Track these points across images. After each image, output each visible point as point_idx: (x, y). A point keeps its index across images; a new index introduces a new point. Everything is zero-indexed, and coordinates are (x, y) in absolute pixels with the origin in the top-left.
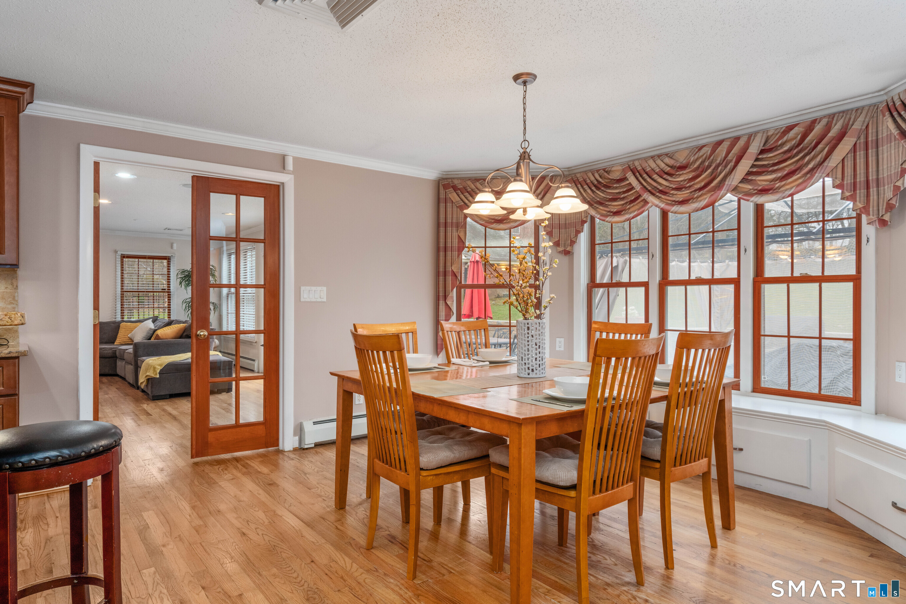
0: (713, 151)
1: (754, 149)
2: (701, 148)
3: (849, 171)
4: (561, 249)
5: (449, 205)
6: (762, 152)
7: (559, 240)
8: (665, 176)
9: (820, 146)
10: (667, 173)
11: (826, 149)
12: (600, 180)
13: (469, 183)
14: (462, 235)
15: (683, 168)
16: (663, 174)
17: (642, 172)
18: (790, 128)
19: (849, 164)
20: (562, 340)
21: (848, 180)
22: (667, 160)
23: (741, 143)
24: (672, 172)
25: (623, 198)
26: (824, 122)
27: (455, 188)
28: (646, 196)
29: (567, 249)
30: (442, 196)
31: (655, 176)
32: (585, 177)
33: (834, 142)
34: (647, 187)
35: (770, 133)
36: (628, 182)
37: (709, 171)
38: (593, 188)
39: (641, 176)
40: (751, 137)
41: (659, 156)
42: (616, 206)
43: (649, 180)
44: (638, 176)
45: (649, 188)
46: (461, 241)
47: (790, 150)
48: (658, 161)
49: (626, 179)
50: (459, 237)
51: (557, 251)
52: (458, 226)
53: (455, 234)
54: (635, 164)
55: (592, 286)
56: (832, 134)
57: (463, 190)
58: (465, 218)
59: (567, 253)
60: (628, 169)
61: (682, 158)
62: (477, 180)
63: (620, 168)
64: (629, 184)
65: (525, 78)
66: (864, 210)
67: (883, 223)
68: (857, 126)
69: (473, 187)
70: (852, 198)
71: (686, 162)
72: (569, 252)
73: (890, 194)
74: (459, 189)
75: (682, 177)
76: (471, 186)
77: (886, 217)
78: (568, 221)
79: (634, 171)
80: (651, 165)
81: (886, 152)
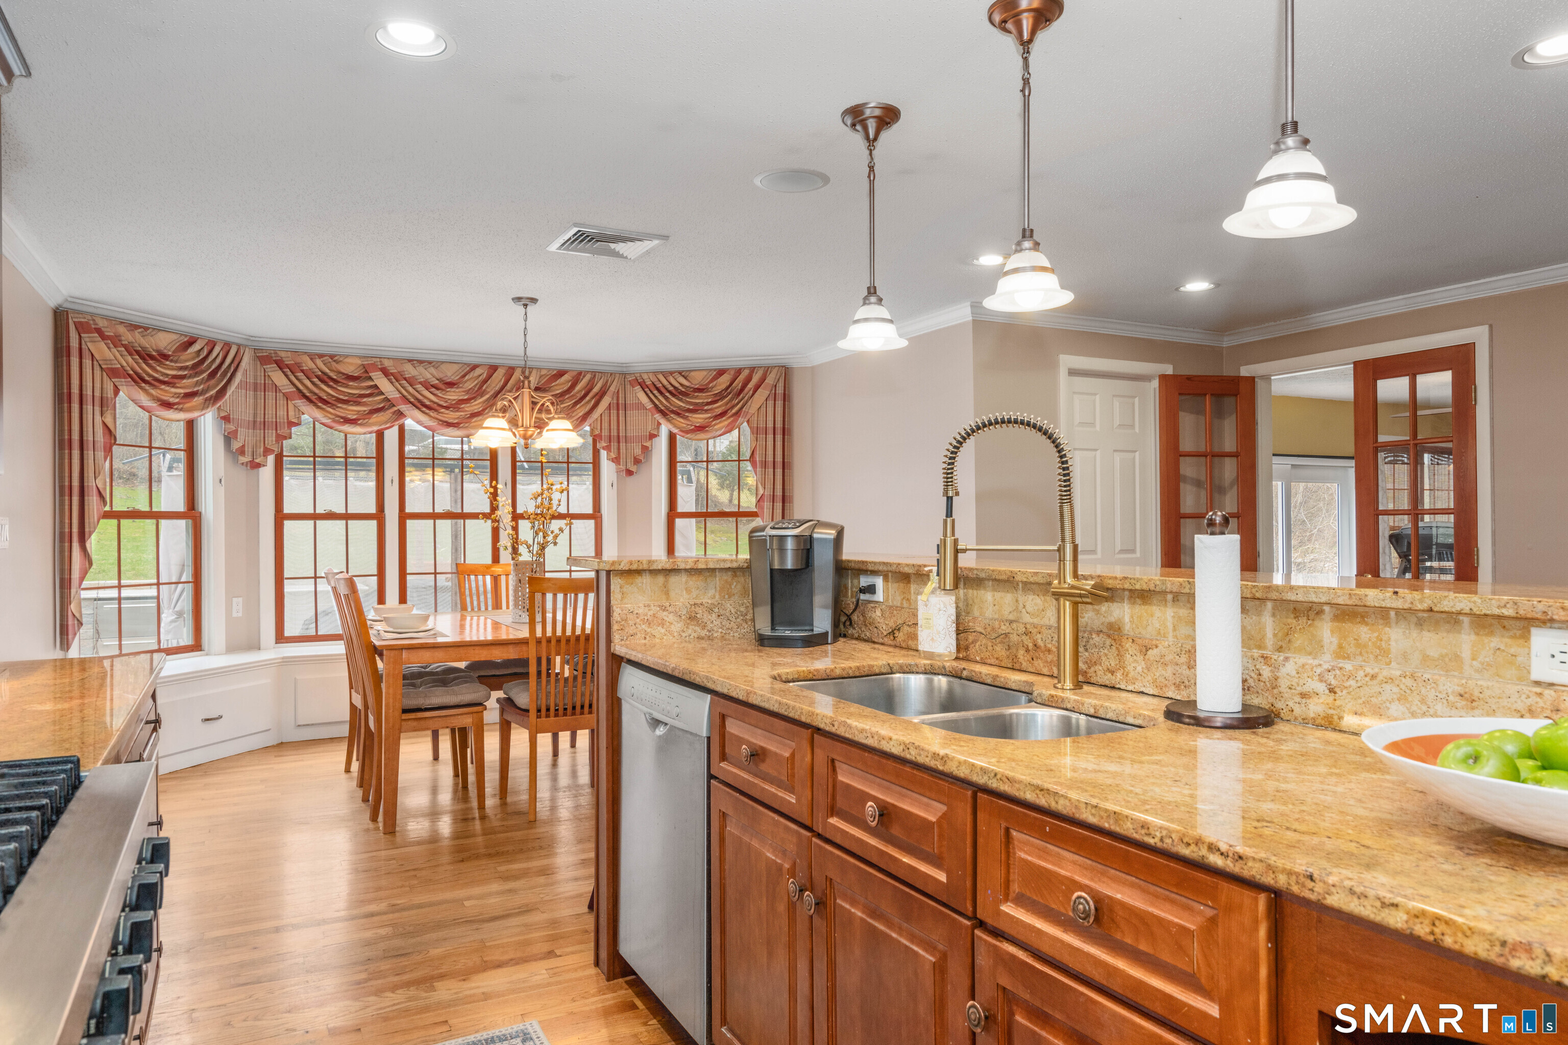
0: (490, 376)
2: (474, 367)
3: (605, 425)
4: (246, 459)
5: (87, 362)
7: (243, 446)
8: (433, 390)
9: (588, 398)
10: (433, 386)
11: (593, 402)
12: (327, 371)
13: (121, 330)
14: (109, 420)
15: (451, 384)
16: (427, 385)
17: (399, 377)
18: (561, 374)
19: (606, 418)
20: (240, 599)
21: (604, 434)
22: (432, 370)
24: (441, 385)
25: (364, 404)
26: (588, 377)
27: (99, 331)
28: (403, 408)
29: (257, 461)
30: (74, 342)
31: (419, 387)
32: (298, 360)
33: (597, 397)
34: (409, 397)
35: (544, 372)
36: (371, 383)
37: (487, 396)
38: (315, 380)
39: (397, 381)
41: (421, 362)
42: (352, 411)
43: (410, 389)
44: (394, 380)
45: (412, 400)
46: (109, 432)
47: (562, 394)
48: (421, 369)
49: (370, 378)
50: (104, 424)
51: (236, 461)
52: (105, 404)
53: (98, 418)
54: (387, 363)
55: (280, 517)
56: (596, 390)
57: (115, 341)
58: (117, 391)
59: (255, 466)
60: (374, 367)
61: (450, 373)
62: (133, 327)
63: (359, 362)
64: (376, 387)
65: (527, 302)
66: (616, 460)
67: (630, 473)
68: (612, 389)
69: (131, 339)
70: (608, 448)
71: (455, 378)
72: (258, 466)
73: (638, 451)
74: (108, 338)
75: (453, 395)
76: (128, 337)
77: (633, 468)
78: (260, 419)
79: (385, 372)
80: (410, 371)
81: (634, 417)
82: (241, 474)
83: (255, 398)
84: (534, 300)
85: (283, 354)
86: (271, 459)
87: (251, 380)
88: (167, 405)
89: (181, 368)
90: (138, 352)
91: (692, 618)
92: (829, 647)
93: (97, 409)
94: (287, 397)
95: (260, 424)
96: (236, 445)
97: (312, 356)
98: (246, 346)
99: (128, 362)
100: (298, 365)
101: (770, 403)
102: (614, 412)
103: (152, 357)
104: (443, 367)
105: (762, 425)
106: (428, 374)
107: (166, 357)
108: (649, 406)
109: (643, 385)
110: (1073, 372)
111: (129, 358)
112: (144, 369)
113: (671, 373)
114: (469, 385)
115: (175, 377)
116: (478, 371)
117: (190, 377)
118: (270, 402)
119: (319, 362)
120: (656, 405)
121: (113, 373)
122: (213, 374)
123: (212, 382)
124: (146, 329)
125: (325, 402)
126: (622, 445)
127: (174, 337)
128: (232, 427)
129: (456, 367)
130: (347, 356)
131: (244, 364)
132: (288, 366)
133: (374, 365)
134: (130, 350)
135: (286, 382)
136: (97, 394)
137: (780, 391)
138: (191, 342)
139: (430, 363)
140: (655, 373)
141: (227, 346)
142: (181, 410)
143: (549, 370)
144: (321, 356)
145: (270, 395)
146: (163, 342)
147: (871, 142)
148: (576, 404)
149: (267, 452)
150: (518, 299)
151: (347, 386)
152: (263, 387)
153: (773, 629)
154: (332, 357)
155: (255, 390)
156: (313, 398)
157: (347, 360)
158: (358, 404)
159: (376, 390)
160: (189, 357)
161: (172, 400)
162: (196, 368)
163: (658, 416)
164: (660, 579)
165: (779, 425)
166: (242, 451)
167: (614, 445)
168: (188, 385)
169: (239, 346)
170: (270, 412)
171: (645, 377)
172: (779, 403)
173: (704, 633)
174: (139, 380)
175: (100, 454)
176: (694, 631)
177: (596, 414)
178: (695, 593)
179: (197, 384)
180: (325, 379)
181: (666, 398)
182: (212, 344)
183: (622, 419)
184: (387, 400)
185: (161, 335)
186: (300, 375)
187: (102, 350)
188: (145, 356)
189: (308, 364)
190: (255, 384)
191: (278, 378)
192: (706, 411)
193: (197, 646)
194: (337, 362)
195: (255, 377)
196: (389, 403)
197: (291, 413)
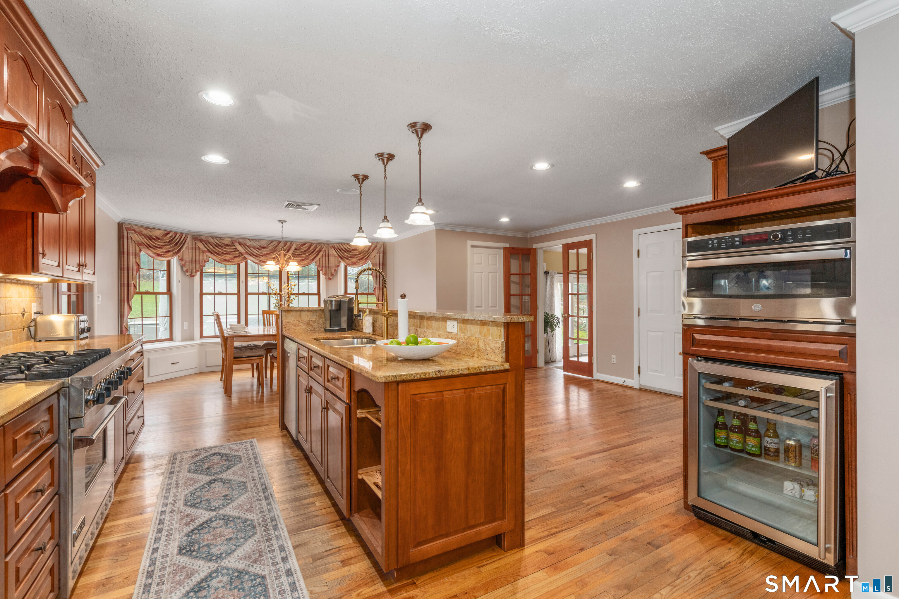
0: (278, 245)
1: (293, 248)
2: (272, 242)
3: (321, 262)
4: (189, 274)
5: (130, 241)
6: (296, 249)
7: (188, 269)
8: (257, 249)
9: (314, 253)
11: (316, 254)
12: (218, 243)
13: (142, 229)
14: (138, 261)
15: (264, 248)
16: (255, 248)
17: (245, 245)
18: (305, 244)
19: (321, 260)
20: (187, 323)
21: (321, 265)
22: (257, 243)
23: (288, 244)
24: (260, 248)
25: (232, 254)
26: (315, 245)
27: (134, 230)
28: (246, 256)
29: (193, 274)
30: (125, 234)
31: (252, 248)
32: (208, 239)
33: (318, 252)
34: (248, 252)
38: (214, 246)
40: (292, 243)
41: (253, 240)
42: (227, 257)
43: (249, 249)
44: (243, 246)
45: (250, 253)
46: (138, 265)
47: (305, 251)
48: (253, 242)
49: (234, 245)
50: (136, 262)
51: (185, 274)
52: (137, 255)
53: (134, 260)
54: (240, 240)
55: (202, 294)
56: (317, 249)
57: (140, 233)
58: (140, 250)
59: (192, 276)
60: (236, 241)
61: (264, 244)
62: (147, 228)
63: (230, 240)
64: (236, 248)
65: (283, 222)
66: (325, 274)
67: (330, 279)
68: (324, 249)
69: (146, 232)
70: (322, 270)
71: (265, 245)
72: (193, 276)
73: (333, 271)
74: (138, 232)
75: (265, 251)
76: (145, 232)
77: (331, 277)
78: (194, 260)
79: (240, 243)
80: (249, 243)
81: (331, 259)
82: (187, 279)
83: (192, 252)
84: (285, 221)
85: (202, 237)
86: (198, 274)
87: (191, 246)
88: (159, 255)
89: (164, 242)
90: (148, 237)
91: (309, 324)
92: (346, 332)
93: (134, 257)
94: (204, 252)
95: (194, 261)
96: (185, 269)
97: (213, 238)
98: (188, 234)
99: (145, 240)
100: (208, 241)
101: (378, 255)
102: (324, 258)
103: (153, 239)
104: (261, 241)
105: (375, 262)
106: (255, 244)
107: (159, 239)
108: (337, 255)
109: (334, 248)
110: (472, 246)
111: (145, 239)
112: (151, 243)
113: (344, 244)
114: (271, 248)
115: (162, 245)
116: (274, 243)
117: (168, 245)
118: (198, 254)
119: (215, 240)
120: (339, 255)
121: (139, 244)
122: (176, 244)
123: (176, 247)
124: (151, 229)
125: (218, 254)
126: (327, 269)
127: (162, 231)
128: (183, 263)
129: (266, 241)
130: (226, 238)
131: (188, 241)
132: (204, 241)
133: (235, 241)
134: (145, 236)
135: (203, 246)
136: (134, 252)
137: (382, 250)
138: (168, 234)
139: (256, 240)
140: (339, 244)
141: (182, 234)
142: (164, 257)
143: (300, 242)
144: (216, 238)
145: (198, 251)
146: (158, 233)
147: (361, 184)
148: (310, 254)
149: (196, 271)
150: (280, 221)
151: (226, 248)
152: (194, 249)
153: (331, 327)
154: (220, 238)
155: (192, 249)
156: (213, 252)
157: (226, 239)
158: (230, 254)
159: (236, 250)
160: (167, 239)
161: (161, 253)
162: (170, 242)
163: (339, 259)
164: (299, 313)
165: (381, 262)
166: (187, 271)
167: (324, 269)
168: (167, 248)
169: (186, 234)
170: (198, 257)
171: (335, 245)
172: (381, 255)
173: (312, 329)
174: (148, 247)
175: (135, 272)
176: (309, 328)
177: (317, 258)
178: (310, 317)
179: (170, 248)
180: (217, 246)
181: (343, 253)
182: (176, 234)
183: (327, 260)
184: (240, 253)
185: (157, 231)
186: (208, 244)
187: (135, 237)
188: (151, 238)
189: (211, 240)
190: (192, 248)
191: (201, 245)
192: (357, 257)
193: (171, 339)
194: (222, 240)
195: (192, 245)
196: (241, 254)
197: (205, 258)
